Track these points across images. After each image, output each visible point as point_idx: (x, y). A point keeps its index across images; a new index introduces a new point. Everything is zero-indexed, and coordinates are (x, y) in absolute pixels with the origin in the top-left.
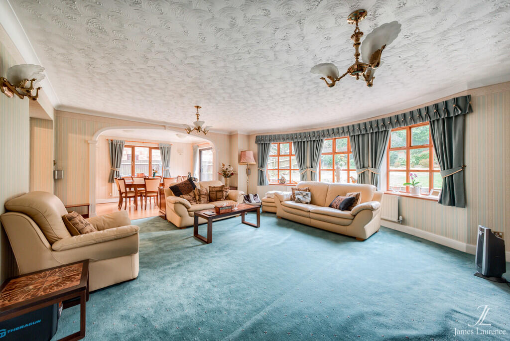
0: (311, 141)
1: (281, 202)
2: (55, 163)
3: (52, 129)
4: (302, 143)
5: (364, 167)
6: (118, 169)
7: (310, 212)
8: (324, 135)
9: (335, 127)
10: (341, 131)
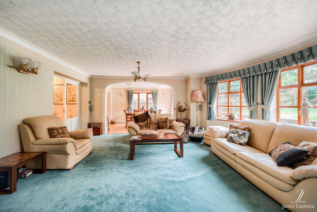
0: (262, 74)
1: (213, 138)
2: (90, 102)
3: (87, 87)
4: (251, 78)
6: (131, 106)
8: (279, 65)
9: (295, 51)
10: (306, 54)
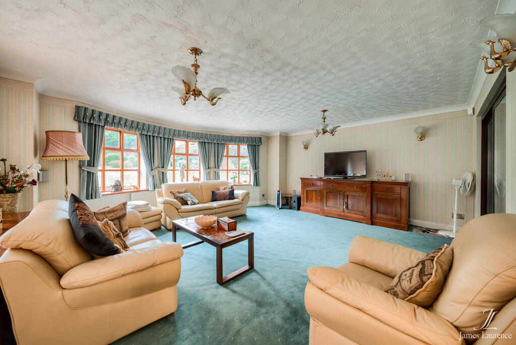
1: (177, 209)
5: (209, 168)
7: (215, 208)
